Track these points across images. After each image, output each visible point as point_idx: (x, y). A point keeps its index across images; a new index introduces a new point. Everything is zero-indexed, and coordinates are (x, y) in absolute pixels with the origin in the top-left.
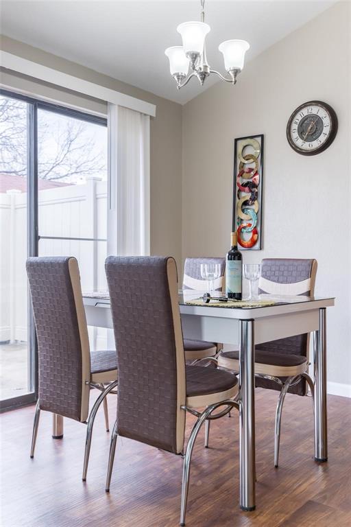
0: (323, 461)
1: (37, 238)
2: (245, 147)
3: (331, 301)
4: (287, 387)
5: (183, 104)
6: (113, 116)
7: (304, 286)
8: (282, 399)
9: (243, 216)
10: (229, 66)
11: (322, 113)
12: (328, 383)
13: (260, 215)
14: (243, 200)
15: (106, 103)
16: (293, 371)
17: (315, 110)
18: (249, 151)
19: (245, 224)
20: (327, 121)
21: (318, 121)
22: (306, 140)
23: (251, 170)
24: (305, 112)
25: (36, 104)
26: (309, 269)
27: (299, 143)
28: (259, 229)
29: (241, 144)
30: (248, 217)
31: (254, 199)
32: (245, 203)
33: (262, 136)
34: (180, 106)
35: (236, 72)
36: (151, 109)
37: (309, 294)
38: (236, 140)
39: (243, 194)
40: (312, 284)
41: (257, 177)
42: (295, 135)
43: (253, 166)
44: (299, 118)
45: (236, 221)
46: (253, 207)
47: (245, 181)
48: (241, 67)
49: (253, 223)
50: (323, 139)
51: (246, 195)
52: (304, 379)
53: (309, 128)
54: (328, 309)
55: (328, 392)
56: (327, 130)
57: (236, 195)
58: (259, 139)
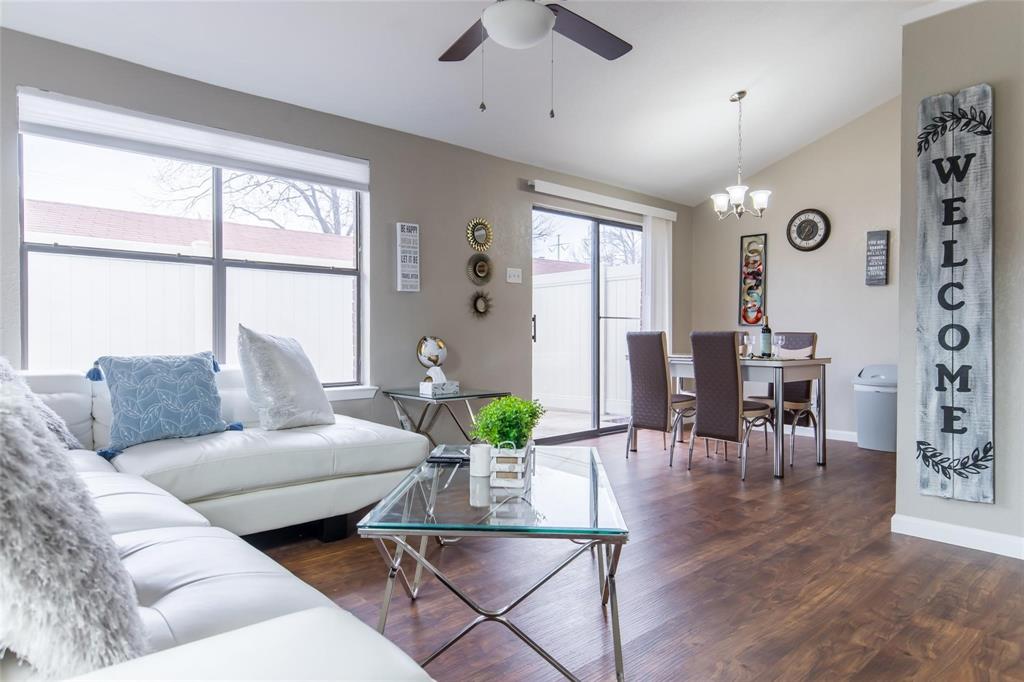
0: (824, 464)
1: (599, 318)
2: (750, 243)
3: (829, 360)
4: (797, 418)
5: (693, 205)
6: (647, 225)
7: (807, 351)
8: (793, 428)
9: (748, 298)
10: (757, 206)
11: (817, 219)
12: (827, 431)
13: (764, 298)
14: (748, 286)
15: (641, 215)
16: (801, 406)
17: (811, 216)
18: (752, 247)
19: (749, 305)
20: (821, 226)
21: (814, 225)
22: (804, 239)
23: (755, 262)
24: (803, 217)
25: (598, 221)
26: (811, 339)
27: (798, 241)
28: (762, 309)
29: (746, 241)
30: (753, 299)
31: (757, 286)
32: (751, 288)
33: (765, 235)
34: (690, 208)
35: (762, 210)
36: (672, 216)
37: (811, 357)
38: (742, 238)
39: (748, 281)
40: (814, 350)
41: (761, 267)
42: (794, 235)
43: (757, 258)
44: (797, 222)
45: (742, 302)
46: (758, 291)
47: (750, 270)
48: (765, 207)
49: (758, 304)
50: (818, 239)
51: (751, 282)
52: (809, 413)
53: (808, 230)
54: (827, 365)
55: (827, 437)
56: (821, 232)
57: (743, 281)
58: (763, 237)
